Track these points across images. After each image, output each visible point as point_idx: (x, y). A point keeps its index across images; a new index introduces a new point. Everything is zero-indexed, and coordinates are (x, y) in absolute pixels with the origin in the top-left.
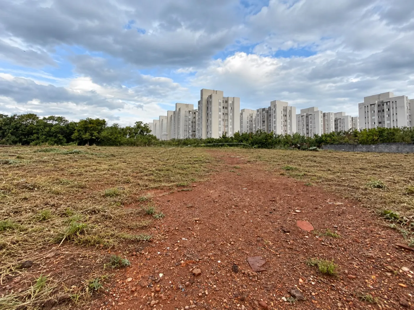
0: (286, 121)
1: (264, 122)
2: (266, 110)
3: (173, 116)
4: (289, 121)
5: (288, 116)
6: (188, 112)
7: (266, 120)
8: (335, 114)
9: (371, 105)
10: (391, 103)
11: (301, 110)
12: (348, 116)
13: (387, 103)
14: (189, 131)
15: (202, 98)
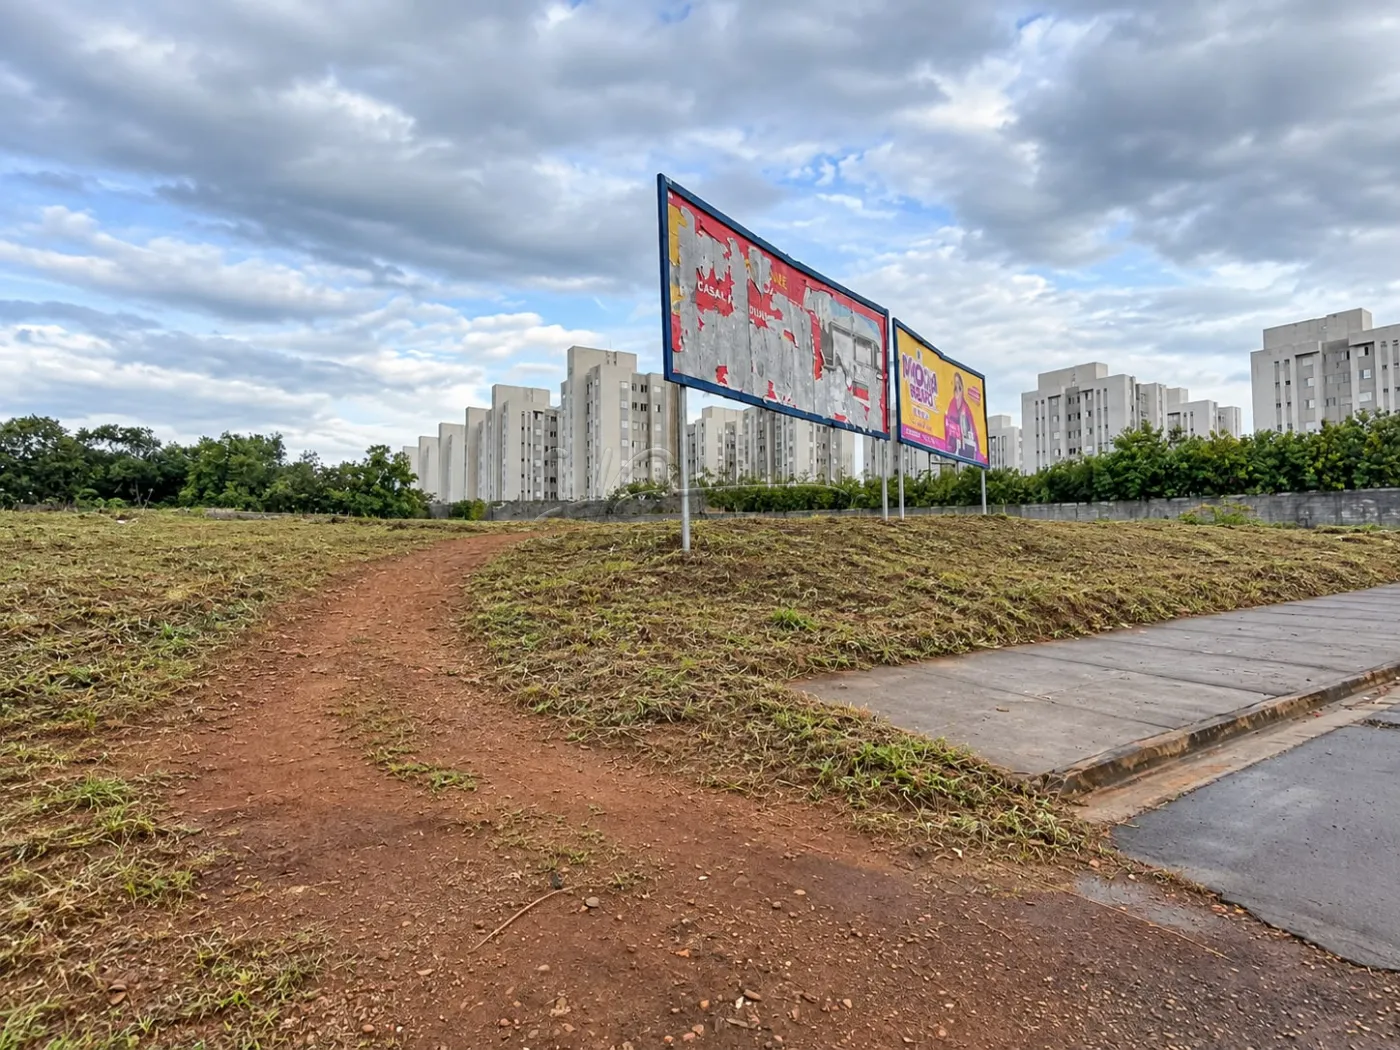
3: (485, 424)
6: (532, 415)
10: (1096, 393)
13: (1086, 392)
14: (535, 480)
15: (571, 372)
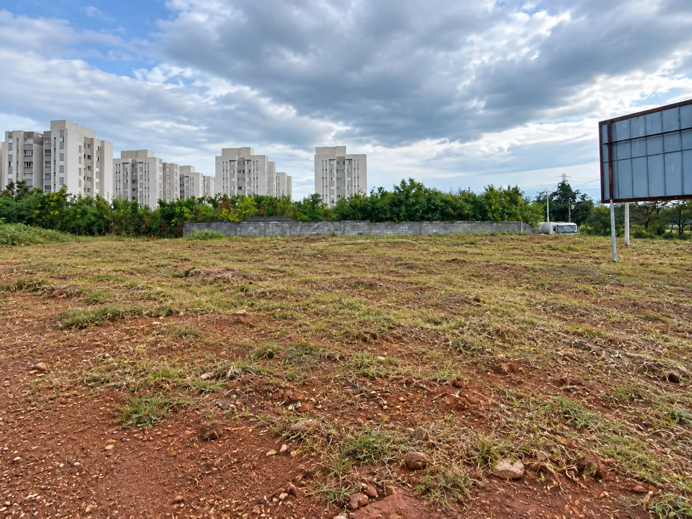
0: (89, 168)
1: (29, 164)
2: (34, 135)
4: (96, 170)
5: (95, 159)
7: (35, 159)
8: (182, 168)
9: (230, 161)
10: (252, 161)
11: (122, 153)
12: (198, 174)
13: (248, 161)
